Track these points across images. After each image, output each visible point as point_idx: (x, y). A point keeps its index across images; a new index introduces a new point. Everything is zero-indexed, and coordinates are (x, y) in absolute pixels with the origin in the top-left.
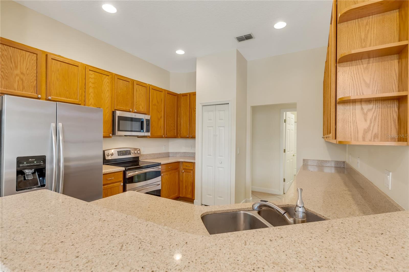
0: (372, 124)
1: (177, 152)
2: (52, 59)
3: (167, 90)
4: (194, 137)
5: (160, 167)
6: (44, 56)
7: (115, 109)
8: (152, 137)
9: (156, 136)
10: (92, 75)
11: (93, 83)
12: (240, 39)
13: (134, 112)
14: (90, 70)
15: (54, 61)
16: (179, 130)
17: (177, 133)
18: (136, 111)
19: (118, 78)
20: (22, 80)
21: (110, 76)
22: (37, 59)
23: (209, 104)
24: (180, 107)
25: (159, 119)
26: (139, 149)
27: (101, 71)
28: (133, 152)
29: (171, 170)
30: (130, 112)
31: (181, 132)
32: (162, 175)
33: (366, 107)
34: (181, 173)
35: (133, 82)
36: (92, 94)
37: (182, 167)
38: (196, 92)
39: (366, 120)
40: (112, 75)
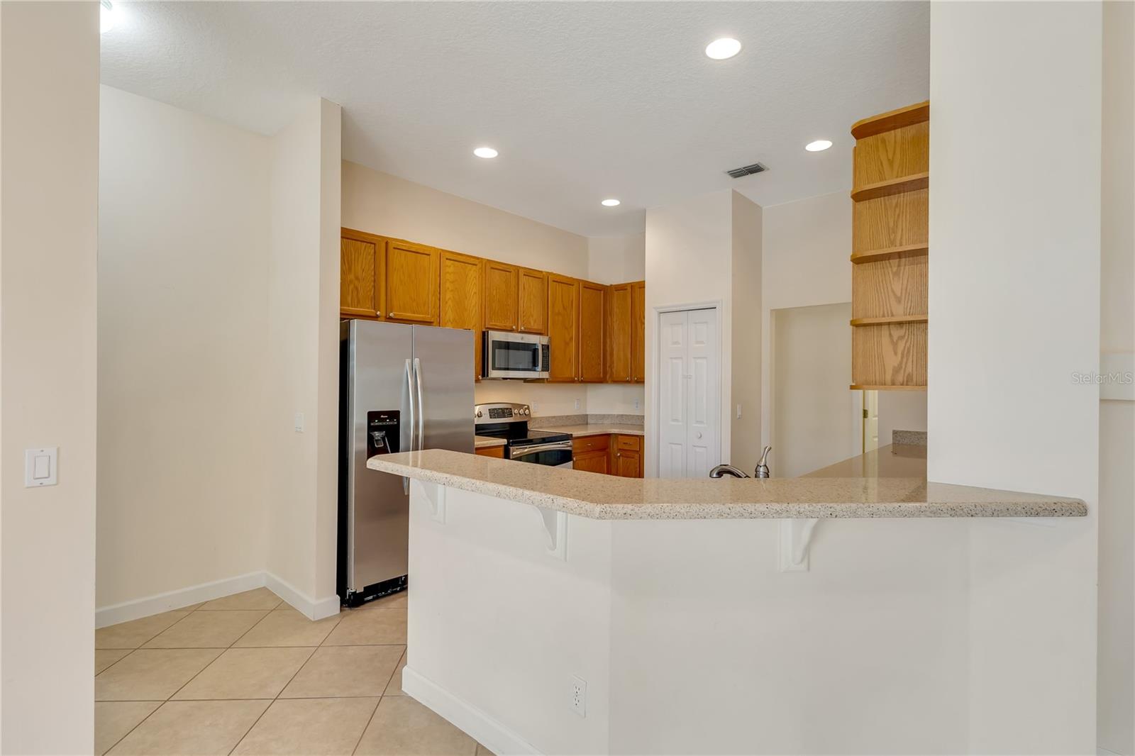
0: (905, 360)
1: (604, 415)
2: (394, 248)
3: (583, 281)
4: (640, 381)
5: (570, 443)
6: (383, 245)
7: (488, 328)
8: (554, 380)
9: (561, 380)
10: (450, 268)
11: (452, 282)
12: (737, 174)
13: (519, 330)
14: (447, 259)
15: (397, 250)
16: (608, 365)
17: (605, 373)
18: (522, 328)
19: (492, 268)
20: (357, 289)
21: (479, 265)
22: (375, 252)
23: (675, 309)
24: (611, 314)
25: (567, 344)
26: (528, 406)
27: (464, 258)
28: (516, 411)
29: (593, 450)
30: (512, 331)
31: (614, 370)
32: (574, 459)
33: (897, 333)
34: (613, 459)
35: (518, 271)
36: (450, 302)
37: (615, 446)
38: (644, 281)
39: (896, 353)
40: (482, 262)
